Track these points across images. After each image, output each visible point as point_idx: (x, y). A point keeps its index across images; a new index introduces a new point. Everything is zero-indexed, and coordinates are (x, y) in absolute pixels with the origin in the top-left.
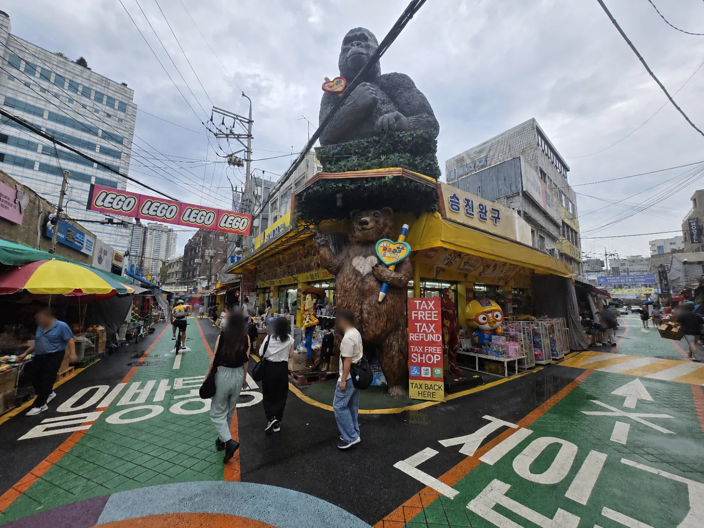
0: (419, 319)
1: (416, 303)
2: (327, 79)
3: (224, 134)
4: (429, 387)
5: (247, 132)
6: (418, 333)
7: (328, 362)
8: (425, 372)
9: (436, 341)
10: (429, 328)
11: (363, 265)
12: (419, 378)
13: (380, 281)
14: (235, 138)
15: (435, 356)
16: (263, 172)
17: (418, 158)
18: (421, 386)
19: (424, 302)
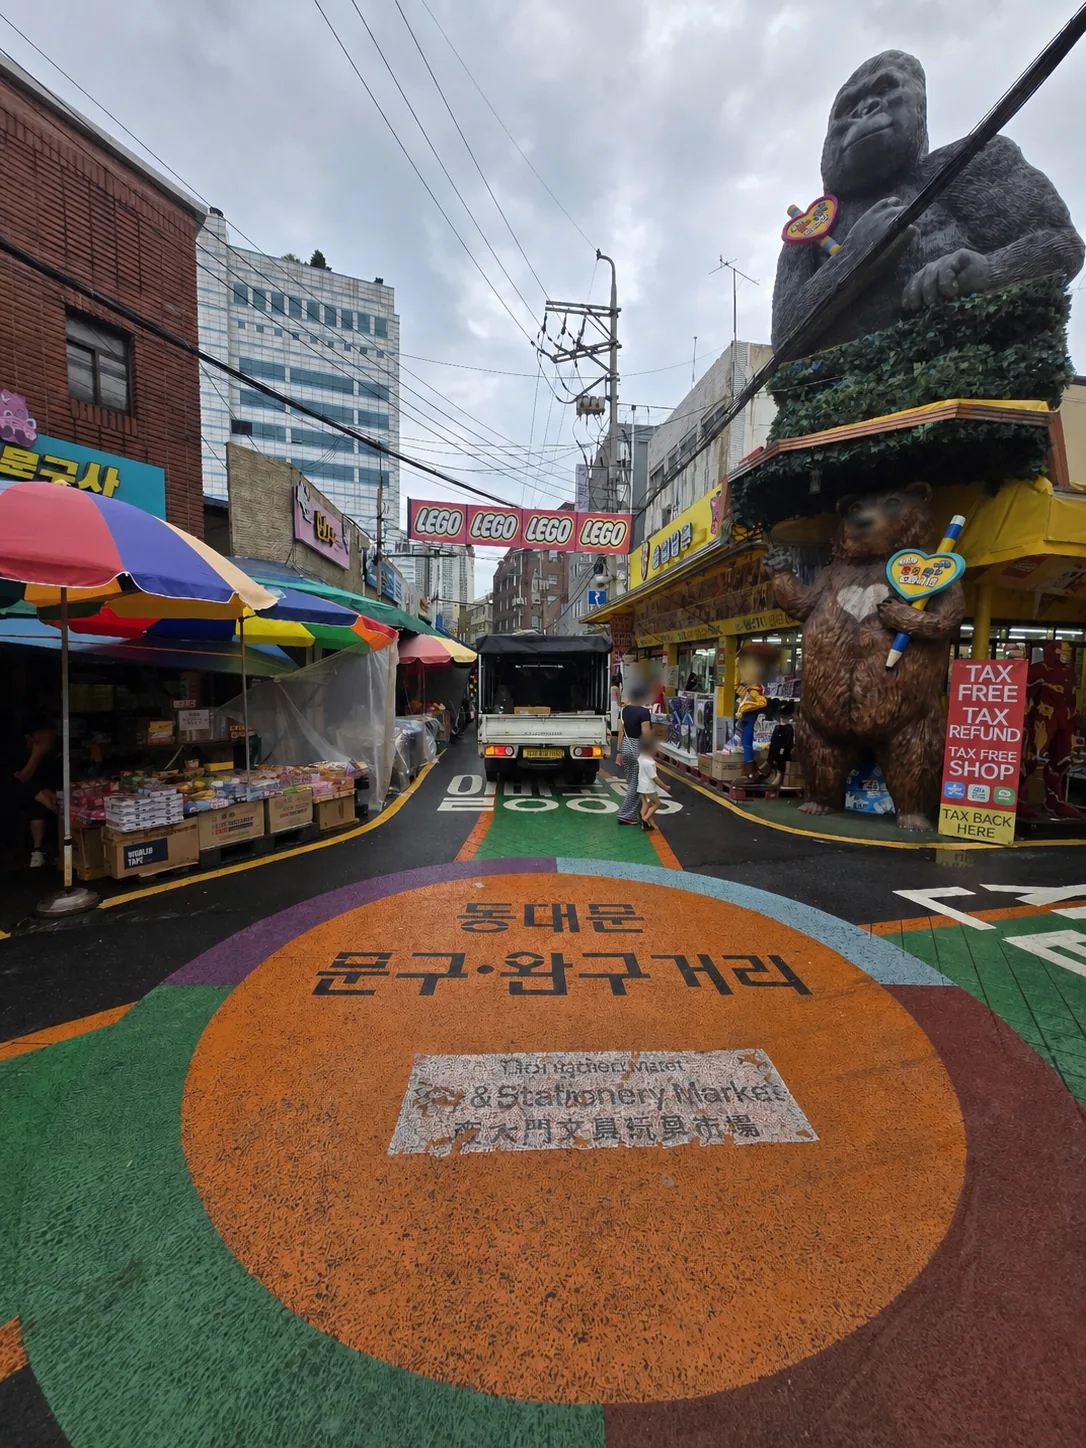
0: (974, 699)
1: (971, 669)
2: (793, 211)
3: (566, 352)
4: (983, 819)
5: (609, 337)
6: (969, 724)
7: (783, 771)
8: (978, 792)
9: (1009, 740)
10: (994, 717)
11: (859, 600)
12: (964, 802)
13: (892, 630)
14: (587, 354)
15: (1003, 767)
16: (634, 408)
17: (1010, 353)
18: (964, 816)
19: (988, 668)
